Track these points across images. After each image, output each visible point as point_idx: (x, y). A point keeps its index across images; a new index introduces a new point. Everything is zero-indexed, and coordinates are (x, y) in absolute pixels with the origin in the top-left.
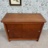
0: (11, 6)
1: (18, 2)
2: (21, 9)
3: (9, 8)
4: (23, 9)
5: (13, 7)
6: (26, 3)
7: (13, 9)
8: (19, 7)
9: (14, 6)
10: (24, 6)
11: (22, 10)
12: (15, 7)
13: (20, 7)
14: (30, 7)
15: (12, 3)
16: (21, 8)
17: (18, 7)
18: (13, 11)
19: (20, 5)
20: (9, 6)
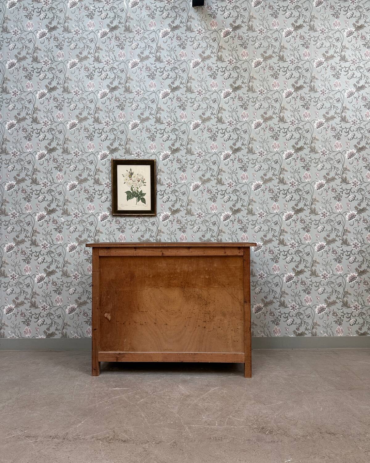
0: (115, 219)
1: (144, 201)
2: (154, 228)
3: (108, 224)
4: (164, 229)
5: (122, 220)
6: (173, 206)
7: (122, 230)
8: (146, 219)
9: (128, 219)
10: (166, 217)
11: (159, 232)
12: (132, 219)
13: (152, 219)
14: (189, 218)
15: (120, 207)
16: (153, 224)
17: (141, 219)
18: (123, 235)
19: (153, 212)
20: (110, 218)
